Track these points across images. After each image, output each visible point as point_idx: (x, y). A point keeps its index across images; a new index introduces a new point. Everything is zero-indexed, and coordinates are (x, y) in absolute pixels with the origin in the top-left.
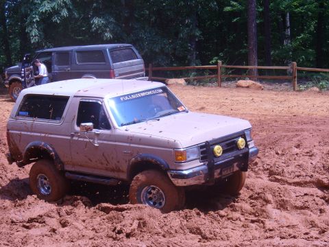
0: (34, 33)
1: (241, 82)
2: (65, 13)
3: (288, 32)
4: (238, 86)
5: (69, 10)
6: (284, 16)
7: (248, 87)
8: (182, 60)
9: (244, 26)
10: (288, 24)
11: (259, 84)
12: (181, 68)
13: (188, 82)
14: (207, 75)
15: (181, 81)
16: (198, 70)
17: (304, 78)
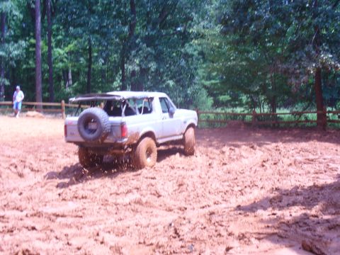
1: (30, 113)
3: (71, 82)
4: (27, 116)
6: (68, 73)
7: (34, 116)
10: (70, 77)
11: (41, 114)
14: (8, 108)
16: (5, 105)
17: (69, 111)
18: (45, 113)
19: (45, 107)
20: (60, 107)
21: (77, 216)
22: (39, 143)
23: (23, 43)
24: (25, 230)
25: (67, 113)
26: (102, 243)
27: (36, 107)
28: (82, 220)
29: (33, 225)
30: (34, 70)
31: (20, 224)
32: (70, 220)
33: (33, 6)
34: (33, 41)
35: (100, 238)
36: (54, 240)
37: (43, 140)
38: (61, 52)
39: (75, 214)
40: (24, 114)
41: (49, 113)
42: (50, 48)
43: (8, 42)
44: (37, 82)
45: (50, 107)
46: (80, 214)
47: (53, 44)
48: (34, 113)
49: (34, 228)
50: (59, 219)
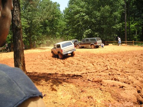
0: (85, 36)
1: (123, 44)
2: (90, 32)
3: (137, 35)
5: (91, 31)
8: (112, 40)
9: (124, 34)
10: (136, 33)
11: (126, 45)
12: (112, 42)
13: (113, 44)
14: (117, 43)
15: (112, 44)
17: (135, 44)
18: (128, 44)
19: (128, 43)
20: (132, 42)
21: (132, 73)
22: (125, 53)
23: (121, 24)
24: (117, 75)
25: (134, 44)
26: (138, 80)
27: (125, 42)
28: (133, 74)
29: (119, 74)
30: (124, 31)
31: (116, 73)
32: (130, 74)
33: (124, 12)
34: (124, 23)
35: (137, 78)
36: (124, 78)
37: (126, 52)
38: (133, 25)
39: (132, 72)
40: (121, 45)
41: (129, 44)
42: (130, 25)
43: (116, 24)
44: (125, 35)
45: (129, 42)
46: (134, 72)
47: (130, 23)
48: (124, 44)
49: (119, 75)
50: (127, 73)
